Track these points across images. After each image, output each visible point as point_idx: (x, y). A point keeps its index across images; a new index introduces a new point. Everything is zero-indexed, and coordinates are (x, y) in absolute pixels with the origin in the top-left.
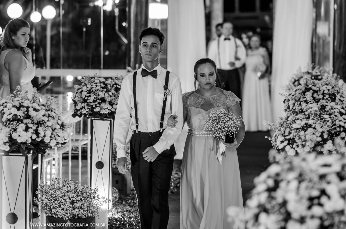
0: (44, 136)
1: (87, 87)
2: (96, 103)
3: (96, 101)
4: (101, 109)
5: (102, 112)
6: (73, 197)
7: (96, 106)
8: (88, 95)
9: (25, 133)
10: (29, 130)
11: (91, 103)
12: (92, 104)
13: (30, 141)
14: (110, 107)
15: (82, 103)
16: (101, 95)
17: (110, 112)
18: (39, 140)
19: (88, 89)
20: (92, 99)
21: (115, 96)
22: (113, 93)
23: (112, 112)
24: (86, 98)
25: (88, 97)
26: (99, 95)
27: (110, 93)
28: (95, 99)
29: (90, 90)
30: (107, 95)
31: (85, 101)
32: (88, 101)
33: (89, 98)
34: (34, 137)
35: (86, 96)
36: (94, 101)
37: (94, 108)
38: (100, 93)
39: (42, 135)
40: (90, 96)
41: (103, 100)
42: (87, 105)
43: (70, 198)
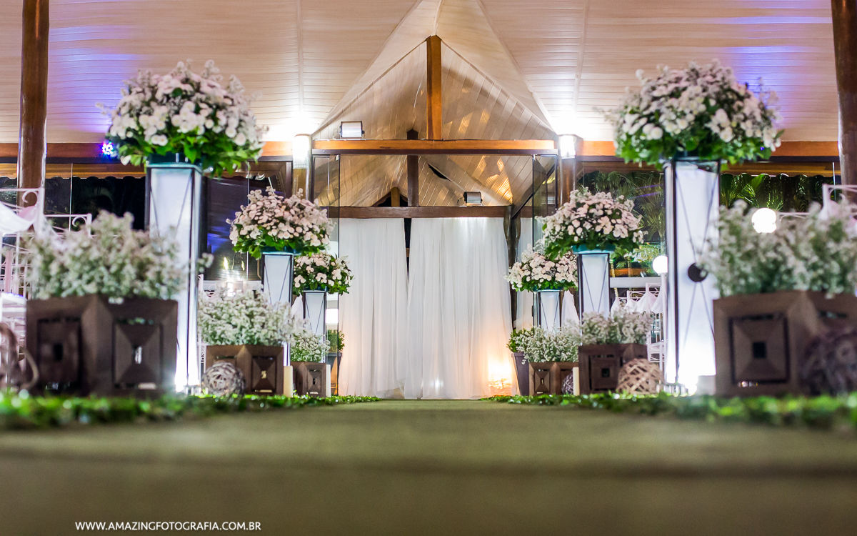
0: (227, 126)
1: (257, 206)
2: (272, 224)
3: (271, 221)
4: (278, 233)
5: (281, 236)
6: (252, 307)
7: (271, 229)
8: (260, 214)
9: (194, 115)
10: (202, 112)
11: (263, 224)
12: (265, 226)
13: (201, 131)
14: (292, 230)
15: (250, 225)
16: (279, 213)
17: (292, 237)
18: (217, 130)
19: (259, 207)
20: (265, 218)
21: (298, 216)
22: (296, 212)
23: (294, 237)
24: (256, 218)
25: (259, 216)
26: (275, 213)
27: (292, 211)
28: (270, 219)
29: (262, 208)
30: (287, 213)
31: (254, 222)
32: (259, 222)
33: (260, 218)
34: (210, 124)
35: (256, 216)
36: (268, 221)
37: (268, 231)
38: (276, 211)
39: (223, 121)
40: (261, 215)
41: (282, 220)
42: (258, 227)
43: (247, 308)
